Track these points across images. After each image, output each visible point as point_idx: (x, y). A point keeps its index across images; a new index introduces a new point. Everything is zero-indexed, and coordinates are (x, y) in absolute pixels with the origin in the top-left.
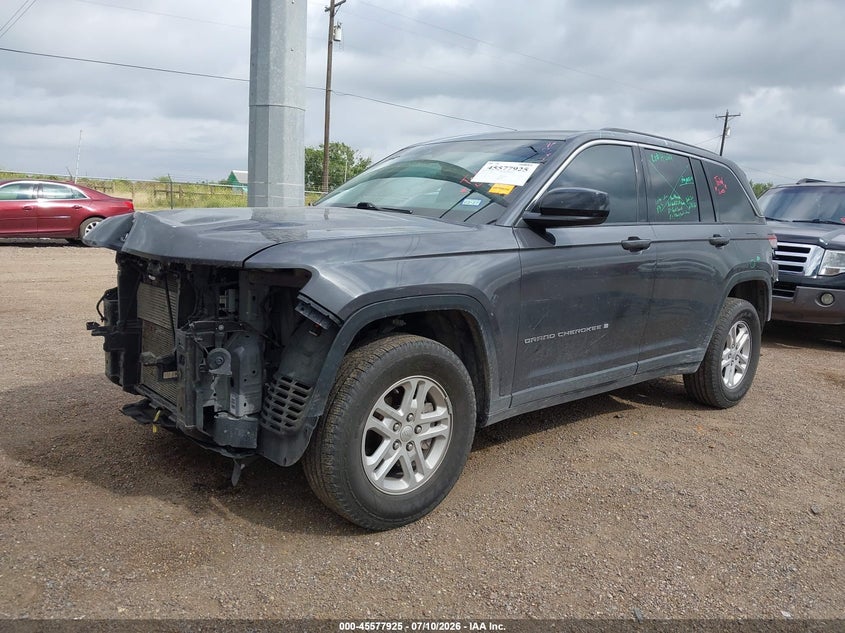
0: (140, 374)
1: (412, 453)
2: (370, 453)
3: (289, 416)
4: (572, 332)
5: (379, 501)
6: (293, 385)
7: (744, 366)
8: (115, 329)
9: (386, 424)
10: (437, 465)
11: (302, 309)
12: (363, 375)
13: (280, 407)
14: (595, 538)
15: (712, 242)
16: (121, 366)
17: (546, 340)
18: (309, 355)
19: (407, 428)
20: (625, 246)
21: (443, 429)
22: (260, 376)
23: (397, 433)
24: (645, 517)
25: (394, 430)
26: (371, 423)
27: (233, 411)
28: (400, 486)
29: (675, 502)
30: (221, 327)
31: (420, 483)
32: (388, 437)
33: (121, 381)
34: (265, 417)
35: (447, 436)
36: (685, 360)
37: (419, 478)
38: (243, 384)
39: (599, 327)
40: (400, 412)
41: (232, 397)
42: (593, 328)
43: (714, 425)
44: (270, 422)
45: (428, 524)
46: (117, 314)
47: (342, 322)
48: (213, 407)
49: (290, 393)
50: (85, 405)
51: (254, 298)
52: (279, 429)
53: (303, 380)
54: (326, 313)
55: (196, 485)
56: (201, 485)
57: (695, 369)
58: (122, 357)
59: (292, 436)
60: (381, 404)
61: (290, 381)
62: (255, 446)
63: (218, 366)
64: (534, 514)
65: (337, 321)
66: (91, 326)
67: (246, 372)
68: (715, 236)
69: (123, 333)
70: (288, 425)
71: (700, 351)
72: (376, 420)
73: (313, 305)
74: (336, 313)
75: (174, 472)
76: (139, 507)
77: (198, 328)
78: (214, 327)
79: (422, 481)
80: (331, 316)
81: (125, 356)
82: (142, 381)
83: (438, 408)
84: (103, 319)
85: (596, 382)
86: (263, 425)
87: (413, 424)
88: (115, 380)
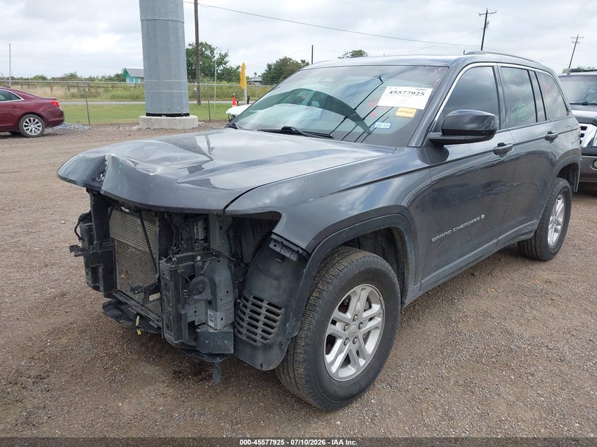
0: (116, 282)
1: (357, 345)
2: (328, 352)
3: (264, 331)
4: (462, 226)
5: (337, 389)
6: (265, 305)
7: (559, 227)
8: (93, 249)
9: (339, 326)
10: (374, 350)
11: (275, 246)
12: (325, 294)
13: (255, 323)
14: (502, 400)
15: (547, 138)
16: (101, 277)
17: (446, 235)
18: (277, 278)
19: (353, 327)
20: (496, 152)
21: (378, 320)
22: (232, 295)
23: (346, 332)
24: (533, 375)
25: (344, 330)
26: (331, 329)
27: (211, 324)
28: (350, 372)
29: (548, 357)
30: (199, 258)
31: (364, 366)
32: (340, 337)
33: (102, 288)
34: (241, 329)
35: (380, 326)
36: (525, 231)
37: (362, 362)
38: (220, 303)
39: (478, 218)
40: (349, 315)
41: (210, 312)
42: (475, 220)
43: (546, 277)
44: (245, 334)
45: (372, 397)
46: (93, 235)
47: (309, 255)
48: (194, 321)
49: (263, 311)
50: (64, 295)
51: (221, 228)
52: (255, 341)
53: (274, 301)
54: (296, 249)
55: (175, 372)
56: (179, 372)
57: (532, 235)
58: (100, 270)
59: (267, 347)
60: (336, 314)
61: (262, 301)
62: (232, 351)
63: (200, 293)
64: (448, 379)
65: (305, 254)
66: (73, 248)
67: (221, 293)
68: (549, 133)
69: (100, 251)
70: (263, 338)
71: (536, 222)
72: (333, 326)
73: (285, 242)
74: (304, 248)
75: (154, 360)
76: (134, 401)
77: (180, 260)
78: (193, 258)
79: (365, 364)
80: (301, 251)
81: (103, 269)
82: (119, 288)
83: (373, 305)
84: (80, 239)
85: (473, 259)
86: (239, 336)
87: (357, 323)
88: (97, 288)
